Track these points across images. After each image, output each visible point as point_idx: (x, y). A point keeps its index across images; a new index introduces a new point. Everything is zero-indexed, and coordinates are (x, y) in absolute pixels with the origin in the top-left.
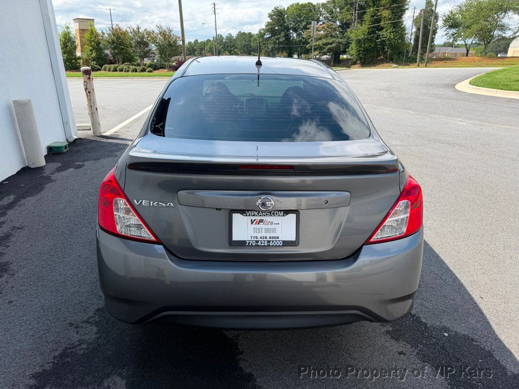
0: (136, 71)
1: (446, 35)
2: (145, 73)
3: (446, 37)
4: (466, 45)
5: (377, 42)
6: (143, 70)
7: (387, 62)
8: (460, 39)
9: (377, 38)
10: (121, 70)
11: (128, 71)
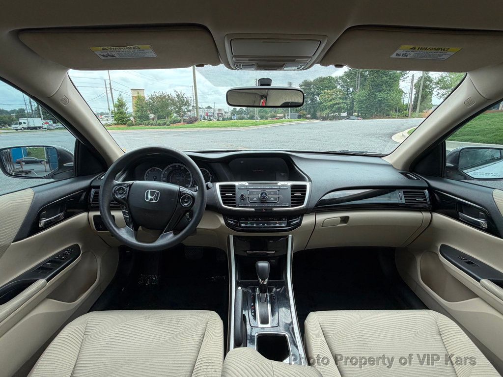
0: (160, 125)
2: (165, 126)
5: (375, 101)
6: (164, 124)
7: (384, 117)
9: (376, 98)
10: (152, 125)
11: (156, 125)
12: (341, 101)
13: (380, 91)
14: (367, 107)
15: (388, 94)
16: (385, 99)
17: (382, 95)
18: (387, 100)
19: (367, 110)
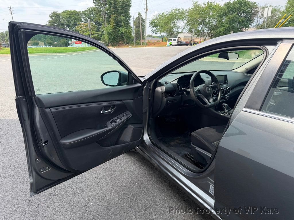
1: (152, 30)
3: (151, 31)
4: (161, 36)
5: (119, 34)
7: (126, 45)
8: (158, 32)
9: (119, 31)
12: (95, 32)
13: (121, 26)
14: (114, 37)
15: (126, 29)
16: (125, 32)
17: (123, 29)
18: (127, 33)
19: (114, 40)
